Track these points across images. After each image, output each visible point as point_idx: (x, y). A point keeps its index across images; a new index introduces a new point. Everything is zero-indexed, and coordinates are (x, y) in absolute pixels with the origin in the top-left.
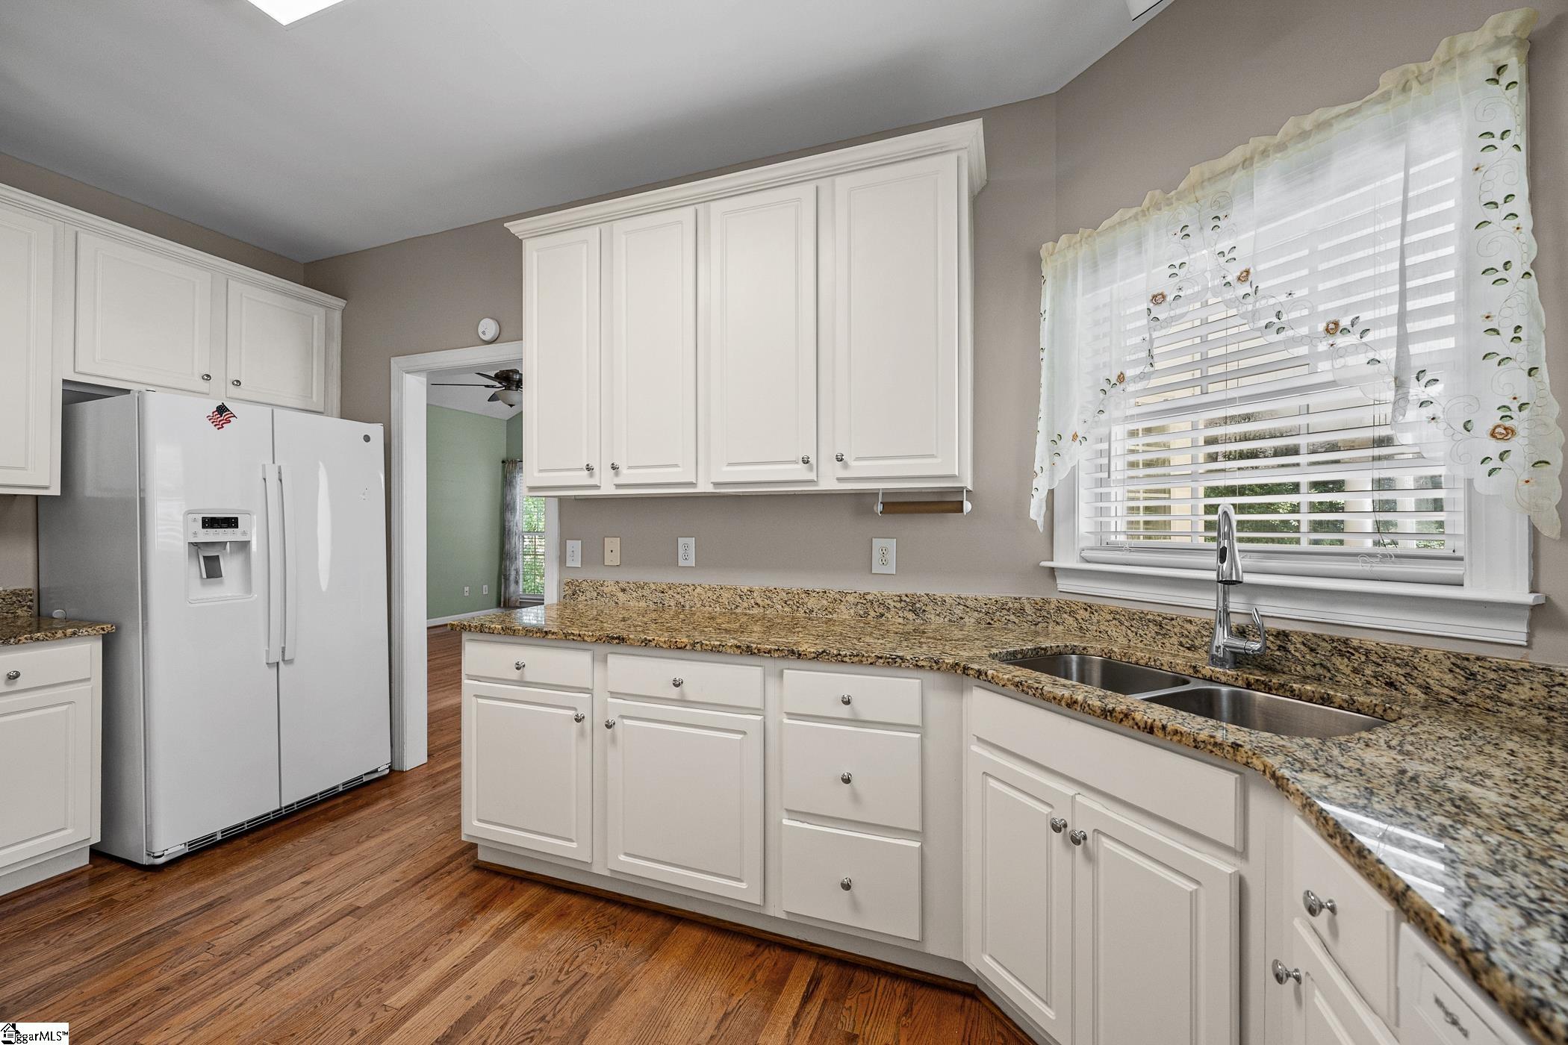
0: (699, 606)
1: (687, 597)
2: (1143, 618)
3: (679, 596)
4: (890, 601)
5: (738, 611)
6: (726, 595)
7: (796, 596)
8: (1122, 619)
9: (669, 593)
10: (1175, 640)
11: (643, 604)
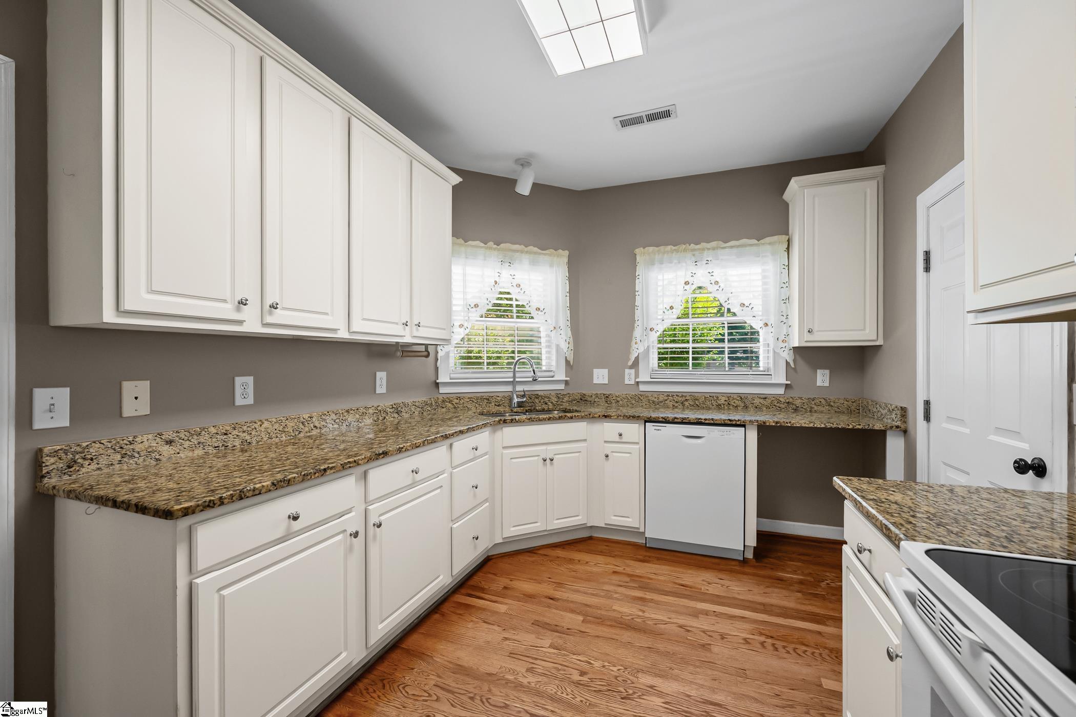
0: (265, 439)
1: (253, 433)
2: (482, 399)
3: (245, 434)
4: (388, 409)
5: (302, 435)
6: (291, 424)
7: (342, 415)
8: (474, 400)
9: (233, 433)
10: (493, 404)
11: (199, 452)
